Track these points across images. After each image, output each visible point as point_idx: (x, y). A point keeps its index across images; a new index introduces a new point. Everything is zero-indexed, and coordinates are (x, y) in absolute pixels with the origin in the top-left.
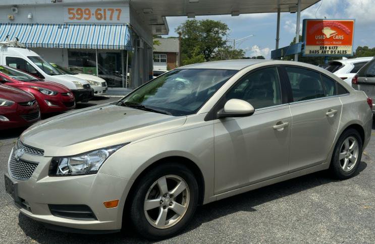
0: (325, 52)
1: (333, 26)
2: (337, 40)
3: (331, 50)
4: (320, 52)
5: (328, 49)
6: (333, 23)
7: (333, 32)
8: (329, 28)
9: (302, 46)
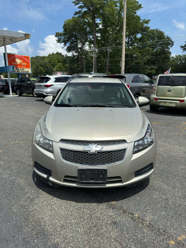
0: (19, 71)
1: (20, 58)
2: (23, 65)
3: (21, 70)
4: (16, 71)
5: (20, 70)
6: (20, 57)
7: (21, 61)
8: (19, 59)
9: (13, 68)
